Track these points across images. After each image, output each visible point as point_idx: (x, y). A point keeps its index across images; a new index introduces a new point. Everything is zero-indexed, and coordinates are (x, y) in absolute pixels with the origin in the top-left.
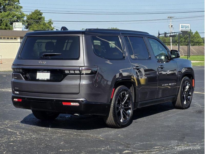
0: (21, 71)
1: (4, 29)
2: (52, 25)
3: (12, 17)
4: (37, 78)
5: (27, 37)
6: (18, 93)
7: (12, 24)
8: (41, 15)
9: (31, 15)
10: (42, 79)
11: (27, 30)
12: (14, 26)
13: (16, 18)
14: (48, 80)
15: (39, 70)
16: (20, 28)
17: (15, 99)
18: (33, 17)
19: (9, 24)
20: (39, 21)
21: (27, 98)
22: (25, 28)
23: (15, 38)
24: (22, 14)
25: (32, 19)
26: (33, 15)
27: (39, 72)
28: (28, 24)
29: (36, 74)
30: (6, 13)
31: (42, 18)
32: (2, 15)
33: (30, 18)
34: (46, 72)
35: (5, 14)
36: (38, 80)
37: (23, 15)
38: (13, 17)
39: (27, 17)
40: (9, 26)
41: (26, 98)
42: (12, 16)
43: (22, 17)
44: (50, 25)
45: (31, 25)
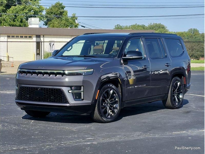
1: (19, 26)
2: (76, 21)
3: (28, 12)
7: (27, 20)
8: (63, 9)
9: (51, 9)
11: (46, 27)
12: (30, 22)
13: (33, 13)
16: (37, 24)
18: (54, 11)
19: (24, 20)
20: (61, 16)
22: (44, 24)
23: (30, 37)
24: (40, 7)
25: (52, 13)
26: (53, 9)
28: (48, 20)
30: (22, 7)
31: (65, 12)
32: (16, 9)
33: (50, 12)
35: (19, 8)
37: (41, 9)
38: (30, 11)
39: (46, 11)
40: (25, 22)
42: (28, 10)
43: (40, 11)
44: (74, 21)
45: (51, 21)
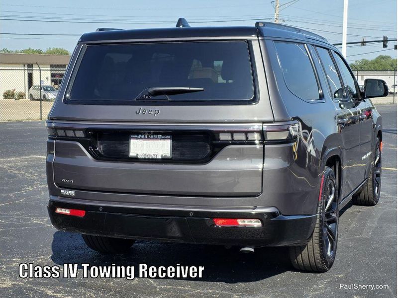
0: (80, 134)
4: (132, 153)
5: (87, 44)
6: (71, 193)
10: (146, 157)
14: (164, 160)
15: (138, 134)
17: (59, 210)
21: (103, 207)
27: (137, 138)
29: (128, 144)
34: (158, 139)
36: (136, 160)
41: (99, 206)
